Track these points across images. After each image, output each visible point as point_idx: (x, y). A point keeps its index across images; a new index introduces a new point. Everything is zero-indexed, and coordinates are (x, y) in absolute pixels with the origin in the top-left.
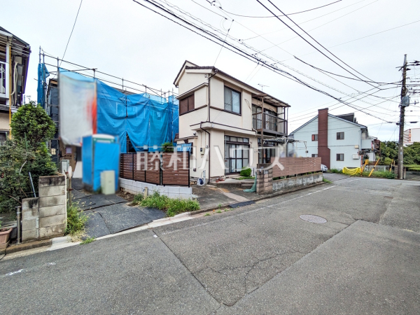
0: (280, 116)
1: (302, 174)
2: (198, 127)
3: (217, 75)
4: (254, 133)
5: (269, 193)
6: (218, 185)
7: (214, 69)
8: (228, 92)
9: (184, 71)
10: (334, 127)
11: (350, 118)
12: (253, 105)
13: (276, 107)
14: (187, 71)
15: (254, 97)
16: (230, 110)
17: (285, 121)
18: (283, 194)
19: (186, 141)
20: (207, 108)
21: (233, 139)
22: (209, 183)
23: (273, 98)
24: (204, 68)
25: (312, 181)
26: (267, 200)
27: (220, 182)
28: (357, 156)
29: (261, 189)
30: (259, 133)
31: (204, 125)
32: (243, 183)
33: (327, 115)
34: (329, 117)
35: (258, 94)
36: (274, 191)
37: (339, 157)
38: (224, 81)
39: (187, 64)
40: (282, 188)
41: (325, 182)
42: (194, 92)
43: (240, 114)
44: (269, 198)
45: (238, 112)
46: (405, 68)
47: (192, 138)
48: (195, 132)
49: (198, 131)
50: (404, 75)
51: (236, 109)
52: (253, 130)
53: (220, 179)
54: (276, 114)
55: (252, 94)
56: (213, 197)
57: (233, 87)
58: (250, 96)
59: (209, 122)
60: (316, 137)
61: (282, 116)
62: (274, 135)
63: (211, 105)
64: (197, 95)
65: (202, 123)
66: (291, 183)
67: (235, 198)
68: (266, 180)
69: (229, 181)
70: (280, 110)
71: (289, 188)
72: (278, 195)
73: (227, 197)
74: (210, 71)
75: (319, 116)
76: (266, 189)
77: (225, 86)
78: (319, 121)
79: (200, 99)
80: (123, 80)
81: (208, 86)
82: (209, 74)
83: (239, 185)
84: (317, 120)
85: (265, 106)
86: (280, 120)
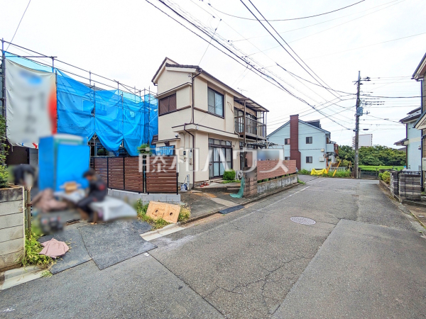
0: (259, 120)
1: (281, 177)
2: (182, 129)
3: (201, 75)
4: (236, 136)
5: (255, 196)
6: (204, 190)
7: (198, 69)
8: (211, 93)
9: (164, 68)
10: (304, 132)
11: (316, 124)
12: (235, 108)
13: (256, 111)
14: (167, 68)
15: (236, 100)
16: (213, 112)
17: (264, 126)
18: (267, 196)
19: (167, 143)
20: (191, 109)
21: (217, 142)
22: (193, 188)
23: (254, 103)
24: (187, 67)
25: (289, 183)
26: (255, 203)
27: (205, 187)
28: (323, 159)
29: (248, 193)
30: (242, 136)
31: (188, 127)
32: (228, 187)
33: (298, 121)
34: (299, 123)
35: (239, 97)
36: (259, 194)
37: (308, 160)
38: (208, 82)
39: (168, 61)
40: (265, 191)
41: (299, 184)
42: (176, 91)
43: (223, 117)
44: (255, 201)
45: (221, 114)
46: (359, 83)
47: (173, 140)
48: (177, 134)
49: (181, 133)
50: (358, 88)
51: (219, 112)
52: (235, 134)
53: (204, 183)
54: (256, 119)
55: (234, 97)
56: (201, 203)
57: (217, 89)
58: (232, 99)
59: (193, 123)
60: (289, 142)
61: (261, 121)
62: (255, 138)
63: (195, 106)
64: (179, 94)
65: (186, 124)
66: (273, 185)
67: (223, 204)
68: (252, 183)
69: (213, 185)
70: (259, 115)
71: (271, 190)
72: (263, 198)
73: (215, 203)
74: (194, 70)
75: (291, 122)
76: (252, 192)
77: (208, 88)
78: (291, 127)
79: (183, 99)
80: (90, 73)
81: (192, 86)
82: (193, 74)
83: (225, 190)
84: (289, 125)
85: (247, 110)
86: (259, 124)
